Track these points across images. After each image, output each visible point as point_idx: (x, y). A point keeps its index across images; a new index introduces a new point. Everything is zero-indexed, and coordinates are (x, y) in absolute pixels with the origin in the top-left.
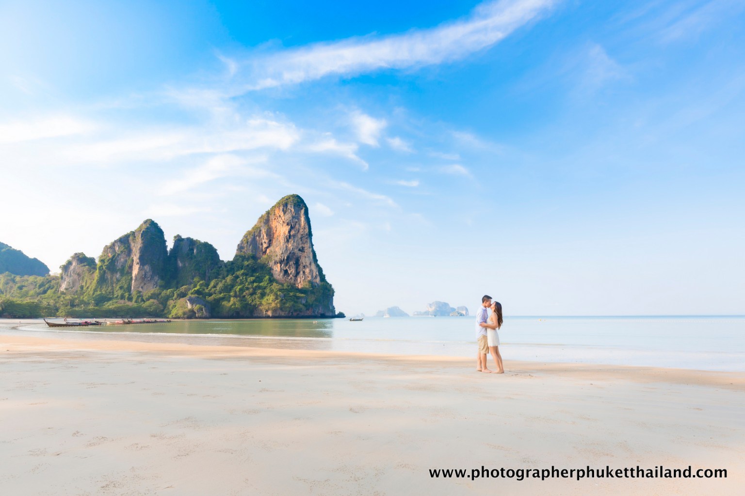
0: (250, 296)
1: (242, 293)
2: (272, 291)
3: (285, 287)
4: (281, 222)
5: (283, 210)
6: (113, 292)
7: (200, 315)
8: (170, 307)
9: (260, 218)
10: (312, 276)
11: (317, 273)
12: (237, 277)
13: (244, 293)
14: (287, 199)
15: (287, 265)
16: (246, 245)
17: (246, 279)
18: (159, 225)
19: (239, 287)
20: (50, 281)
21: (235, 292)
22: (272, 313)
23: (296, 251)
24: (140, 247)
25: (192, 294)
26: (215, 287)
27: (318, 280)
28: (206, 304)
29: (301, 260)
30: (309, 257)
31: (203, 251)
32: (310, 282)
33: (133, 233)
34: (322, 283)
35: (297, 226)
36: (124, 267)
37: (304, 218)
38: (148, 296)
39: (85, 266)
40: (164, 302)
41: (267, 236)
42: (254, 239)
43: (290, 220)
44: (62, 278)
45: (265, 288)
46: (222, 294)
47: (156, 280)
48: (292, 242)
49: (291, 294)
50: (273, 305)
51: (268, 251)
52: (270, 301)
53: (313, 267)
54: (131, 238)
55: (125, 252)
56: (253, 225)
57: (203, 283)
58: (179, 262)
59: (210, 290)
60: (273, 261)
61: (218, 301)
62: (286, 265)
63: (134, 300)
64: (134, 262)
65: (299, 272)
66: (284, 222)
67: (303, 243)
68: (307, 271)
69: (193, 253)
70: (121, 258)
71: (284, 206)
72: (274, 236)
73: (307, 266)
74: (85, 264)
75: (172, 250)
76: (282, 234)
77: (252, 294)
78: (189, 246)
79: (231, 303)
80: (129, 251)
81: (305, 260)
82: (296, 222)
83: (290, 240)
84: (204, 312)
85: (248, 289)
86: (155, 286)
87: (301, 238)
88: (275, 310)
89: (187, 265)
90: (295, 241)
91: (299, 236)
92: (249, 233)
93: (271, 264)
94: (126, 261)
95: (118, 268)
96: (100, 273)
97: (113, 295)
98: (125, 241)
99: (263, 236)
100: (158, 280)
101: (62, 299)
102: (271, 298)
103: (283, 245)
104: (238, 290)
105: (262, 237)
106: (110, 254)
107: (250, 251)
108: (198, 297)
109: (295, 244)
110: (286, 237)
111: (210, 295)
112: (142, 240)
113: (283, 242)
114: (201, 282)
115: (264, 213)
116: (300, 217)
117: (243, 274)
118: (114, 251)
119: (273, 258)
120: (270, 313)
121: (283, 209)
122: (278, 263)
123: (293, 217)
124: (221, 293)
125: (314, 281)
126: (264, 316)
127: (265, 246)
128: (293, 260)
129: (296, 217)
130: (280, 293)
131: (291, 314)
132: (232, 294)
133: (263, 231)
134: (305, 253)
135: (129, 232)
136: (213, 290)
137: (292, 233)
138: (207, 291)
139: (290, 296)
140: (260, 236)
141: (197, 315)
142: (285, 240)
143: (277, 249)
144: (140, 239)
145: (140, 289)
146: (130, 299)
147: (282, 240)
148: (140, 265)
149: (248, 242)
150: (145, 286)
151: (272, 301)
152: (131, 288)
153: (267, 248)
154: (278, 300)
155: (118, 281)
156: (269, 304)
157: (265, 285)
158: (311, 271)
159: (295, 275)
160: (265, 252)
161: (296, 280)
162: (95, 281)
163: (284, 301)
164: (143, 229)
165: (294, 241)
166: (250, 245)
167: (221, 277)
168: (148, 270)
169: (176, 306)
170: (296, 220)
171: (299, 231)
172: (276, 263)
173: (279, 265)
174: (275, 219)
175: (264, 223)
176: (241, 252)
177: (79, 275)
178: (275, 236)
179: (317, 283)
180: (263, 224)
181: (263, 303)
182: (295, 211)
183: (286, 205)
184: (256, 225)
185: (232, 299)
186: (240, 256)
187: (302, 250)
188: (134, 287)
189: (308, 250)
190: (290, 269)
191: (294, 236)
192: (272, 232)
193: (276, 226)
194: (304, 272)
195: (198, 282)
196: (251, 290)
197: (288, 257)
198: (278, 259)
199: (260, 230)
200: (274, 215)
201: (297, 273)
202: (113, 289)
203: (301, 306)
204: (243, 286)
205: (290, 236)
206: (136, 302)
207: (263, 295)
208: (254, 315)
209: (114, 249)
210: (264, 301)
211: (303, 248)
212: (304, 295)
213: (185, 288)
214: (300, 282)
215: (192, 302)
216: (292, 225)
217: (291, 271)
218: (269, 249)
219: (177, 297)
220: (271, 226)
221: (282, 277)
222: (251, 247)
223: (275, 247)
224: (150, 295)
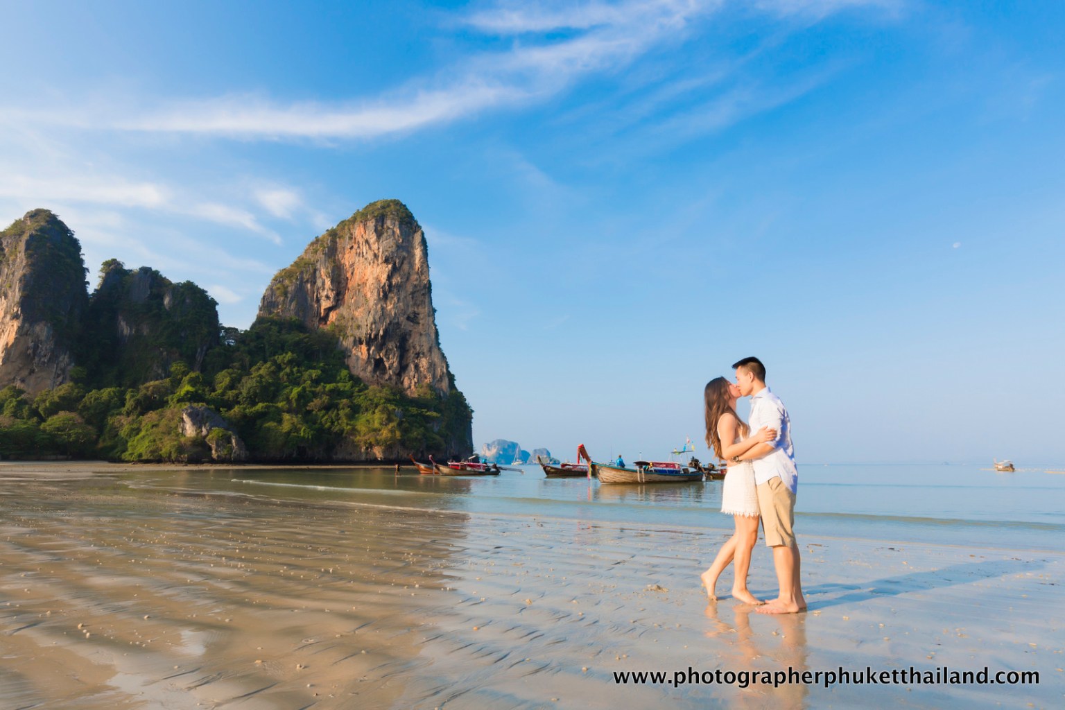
0: (323, 412)
1: (305, 405)
2: (370, 402)
4: (370, 256)
5: (376, 230)
7: (224, 453)
8: (123, 433)
9: (312, 244)
10: (434, 376)
13: (310, 405)
14: (383, 207)
15: (381, 350)
16: (282, 299)
17: (301, 372)
19: (293, 391)
21: (288, 400)
22: (384, 452)
23: (402, 319)
24: (24, 275)
26: (232, 387)
27: (445, 384)
28: (230, 424)
29: (411, 341)
30: (428, 335)
31: (188, 301)
32: (431, 387)
35: (406, 267)
38: (52, 403)
41: (332, 283)
42: (301, 288)
43: (392, 252)
45: (352, 395)
46: (260, 405)
47: (62, 365)
48: (396, 299)
49: (412, 410)
50: (385, 433)
51: (333, 316)
56: (295, 259)
57: (197, 377)
58: (123, 324)
59: (223, 394)
60: (351, 339)
61: (253, 421)
62: (379, 349)
65: (407, 366)
66: (376, 256)
67: (415, 304)
68: (423, 363)
69: (163, 304)
71: (377, 221)
72: (347, 284)
73: (423, 354)
76: (371, 281)
77: (327, 408)
78: (151, 288)
79: (286, 425)
81: (418, 342)
82: (404, 258)
83: (391, 295)
84: (236, 447)
85: (315, 395)
87: (413, 293)
88: (388, 445)
89: (146, 332)
90: (402, 297)
91: (410, 289)
92: (286, 274)
93: (347, 343)
99: (323, 283)
100: (68, 364)
103: (376, 305)
104: (293, 395)
105: (319, 283)
107: (292, 312)
108: (204, 409)
109: (401, 304)
110: (382, 287)
111: (228, 404)
112: (29, 257)
113: (375, 297)
114: (192, 375)
116: (413, 248)
117: (290, 362)
119: (349, 332)
120: (378, 452)
121: (376, 226)
122: (361, 343)
123: (399, 247)
124: (254, 404)
125: (439, 387)
126: (363, 458)
127: (325, 304)
128: (395, 338)
129: (404, 247)
130: (392, 407)
132: (283, 404)
133: (323, 273)
134: (421, 326)
136: (231, 394)
137: (394, 281)
138: (215, 395)
139: (414, 416)
140: (315, 283)
141: (214, 454)
142: (379, 294)
143: (357, 314)
144: (22, 255)
147: (372, 297)
148: (24, 321)
149: (286, 296)
150: (34, 376)
151: (381, 424)
153: (329, 310)
154: (395, 424)
156: (375, 430)
157: (348, 389)
158: (431, 365)
159: (397, 372)
160: (325, 319)
161: (400, 381)
163: (406, 425)
164: (30, 232)
165: (399, 299)
166: (291, 301)
167: (236, 364)
168: (43, 338)
169: (138, 431)
170: (405, 254)
171: (408, 279)
172: (357, 342)
173: (364, 347)
174: (352, 248)
175: (325, 254)
176: (270, 313)
178: (350, 286)
179: (442, 390)
180: (320, 256)
181: (358, 427)
182: (401, 233)
183: (381, 219)
184: (301, 259)
185: (286, 416)
186: (273, 322)
187: (413, 319)
189: (424, 321)
190: (388, 359)
191: (399, 287)
192: (342, 277)
193: (353, 264)
194: (417, 367)
195: (185, 374)
196: (324, 399)
197: (386, 331)
198: (362, 333)
199: (315, 270)
200: (351, 238)
201: (403, 368)
204: (303, 389)
205: (390, 285)
206: (16, 417)
207: (355, 410)
208: (334, 457)
210: (361, 425)
211: (416, 314)
212: (439, 415)
213: (155, 387)
214: (410, 387)
215: (197, 419)
216: (395, 264)
217: (391, 361)
218: (337, 311)
219: (135, 408)
220: (340, 262)
221: (368, 374)
222: (293, 304)
223: (353, 308)
224: (56, 399)
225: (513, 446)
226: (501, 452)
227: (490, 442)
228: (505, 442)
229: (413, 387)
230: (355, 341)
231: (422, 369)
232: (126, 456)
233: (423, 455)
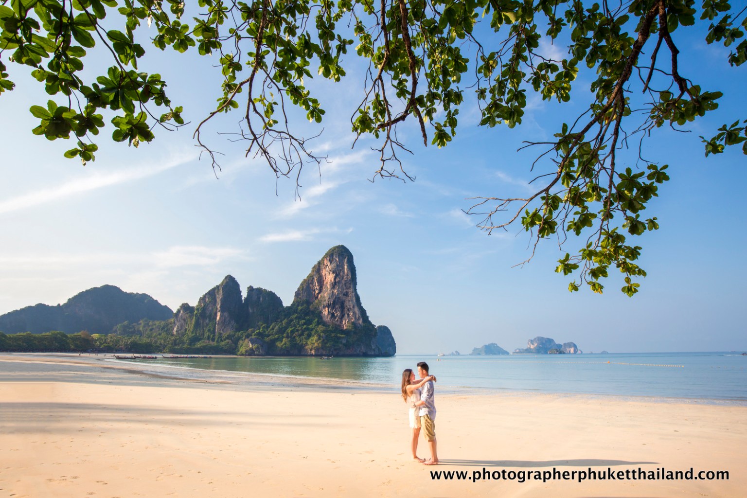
0: (298, 337)
2: (317, 331)
3: (330, 328)
4: (329, 271)
5: (330, 261)
6: (204, 334)
7: (257, 353)
8: (239, 346)
9: (313, 268)
10: (355, 318)
11: (360, 315)
12: (292, 320)
13: (294, 334)
14: (333, 250)
15: (334, 309)
16: (302, 292)
17: (299, 322)
18: (236, 279)
19: (291, 329)
20: (168, 326)
21: (288, 333)
22: (315, 352)
23: (341, 295)
24: (221, 298)
25: (255, 335)
26: (273, 329)
27: (361, 321)
28: (264, 343)
29: (345, 304)
30: (352, 301)
31: (267, 299)
32: (353, 323)
33: (218, 287)
34: (365, 324)
35: (341, 274)
36: (211, 314)
37: (347, 266)
39: (188, 313)
40: (236, 342)
41: (318, 283)
42: (308, 286)
43: (336, 269)
44: (174, 323)
45: (312, 330)
46: (277, 335)
47: (232, 324)
48: (337, 288)
49: (333, 335)
50: (316, 345)
51: (319, 296)
52: (314, 342)
53: (356, 310)
54: (216, 291)
55: (212, 302)
56: (308, 275)
58: (250, 309)
59: (269, 332)
60: (323, 305)
61: (273, 341)
63: (216, 341)
64: (218, 310)
65: (344, 314)
66: (330, 270)
67: (347, 288)
68: (351, 314)
69: (260, 301)
70: (209, 307)
71: (330, 257)
73: (351, 309)
74: (189, 311)
75: (246, 299)
76: (329, 281)
78: (258, 294)
79: (283, 342)
80: (215, 302)
81: (349, 304)
82: (341, 270)
83: (336, 286)
84: (261, 351)
85: (298, 330)
86: (231, 329)
87: (345, 284)
88: (317, 349)
89: (255, 311)
90: (340, 286)
91: (343, 282)
92: (305, 281)
93: (321, 308)
94: (212, 309)
95: (207, 315)
96: (196, 319)
97: (204, 336)
98: (212, 293)
100: (234, 324)
101: (169, 340)
102: (315, 338)
103: (330, 291)
104: (289, 331)
105: (314, 284)
106: (202, 304)
107: (305, 297)
108: (258, 338)
109: (340, 289)
110: (332, 283)
111: (268, 336)
112: (223, 292)
114: (264, 325)
115: (316, 263)
116: (344, 265)
117: (296, 318)
118: (205, 301)
119: (323, 303)
120: (313, 352)
121: (330, 259)
122: (326, 307)
123: (338, 266)
125: (358, 322)
126: (309, 354)
127: (317, 292)
128: (338, 303)
129: (340, 266)
130: (323, 334)
131: (331, 353)
132: (285, 335)
133: (316, 279)
134: (349, 297)
135: (215, 286)
136: (271, 332)
137: (337, 280)
138: (267, 333)
139: (331, 337)
141: (255, 353)
142: (331, 287)
143: (325, 295)
145: (221, 332)
146: (213, 340)
147: (329, 286)
148: (221, 312)
149: (303, 290)
150: (225, 329)
151: (316, 341)
152: (215, 330)
153: (319, 294)
154: (321, 341)
155: (207, 325)
156: (313, 344)
157: (313, 327)
158: (354, 313)
159: (340, 317)
160: (317, 298)
161: (341, 322)
162: (193, 325)
163: (326, 341)
164: (224, 284)
166: (305, 292)
167: (279, 320)
169: (242, 345)
170: (340, 268)
171: (343, 278)
172: (324, 307)
173: (327, 309)
174: (324, 268)
176: (298, 297)
177: (184, 320)
179: (359, 324)
180: (315, 273)
181: (308, 343)
182: (339, 260)
183: (332, 256)
184: (310, 274)
185: (284, 339)
186: (297, 302)
187: (346, 294)
188: (217, 330)
189: (351, 294)
190: (336, 312)
191: (339, 282)
192: (322, 280)
193: (325, 275)
194: (348, 315)
195: (262, 325)
196: (300, 332)
197: (334, 301)
198: (325, 303)
199: (313, 279)
200: (324, 264)
201: (342, 316)
202: (203, 332)
203: (340, 345)
204: (295, 328)
205: (335, 283)
206: (217, 342)
207: (309, 336)
209: (205, 300)
210: (309, 341)
211: (347, 293)
212: (345, 336)
213: (251, 330)
214: (345, 323)
215: (252, 342)
217: (338, 313)
219: (244, 338)
220: (321, 275)
221: (329, 319)
222: (306, 294)
223: (324, 293)
224: (226, 336)
228: (543, 338)
232: (238, 353)
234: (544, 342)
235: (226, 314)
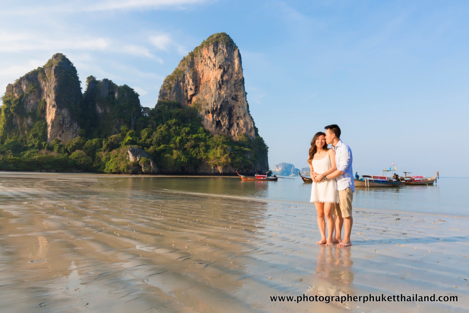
0: (192, 149)
1: (183, 146)
2: (215, 143)
4: (211, 65)
5: (214, 51)
6: (26, 141)
7: (147, 169)
8: (103, 159)
9: (182, 61)
10: (247, 129)
13: (186, 145)
14: (217, 38)
15: (220, 116)
19: (177, 138)
21: (175, 143)
22: (223, 169)
23: (229, 99)
24: (55, 86)
26: (148, 137)
27: (253, 133)
28: (149, 155)
29: (234, 111)
30: (243, 107)
31: (125, 95)
32: (245, 135)
33: (41, 70)
34: (256, 138)
35: (230, 70)
36: (35, 111)
38: (73, 146)
40: (92, 152)
41: (193, 81)
42: (178, 85)
43: (223, 62)
45: (205, 140)
46: (162, 146)
47: (75, 128)
48: (226, 88)
49: (236, 147)
50: (223, 160)
51: (194, 99)
52: (218, 155)
53: (248, 118)
54: (40, 75)
55: (35, 92)
56: (174, 70)
57: (133, 133)
58: (98, 107)
59: (145, 141)
60: (204, 111)
61: (160, 154)
62: (218, 115)
64: (48, 105)
65: (233, 124)
66: (214, 65)
67: (236, 90)
68: (241, 122)
69: (114, 97)
70: (30, 99)
71: (214, 46)
72: (200, 81)
73: (241, 117)
76: (212, 79)
77: (194, 147)
78: (109, 89)
79: (175, 155)
80: (39, 92)
81: (238, 111)
82: (229, 65)
83: (223, 86)
85: (188, 140)
86: (75, 135)
87: (234, 85)
88: (225, 166)
89: (108, 111)
90: (229, 87)
91: (233, 82)
92: (170, 79)
93: (202, 113)
94: (37, 103)
95: (28, 112)
96: (6, 114)
97: (27, 144)
98: (33, 78)
99: (189, 82)
100: (78, 128)
103: (216, 92)
104: (177, 141)
105: (186, 82)
106: (16, 95)
107: (174, 98)
108: (137, 148)
109: (228, 91)
110: (218, 82)
111: (147, 146)
112: (56, 77)
113: (215, 87)
114: (130, 131)
115: (187, 54)
116: (234, 59)
117: (175, 124)
119: (203, 107)
120: (220, 169)
121: (214, 49)
122: (209, 113)
123: (226, 59)
124: (159, 145)
126: (213, 172)
127: (190, 93)
128: (226, 109)
129: (229, 59)
130: (227, 146)
132: (173, 145)
133: (188, 76)
134: (239, 103)
135: (36, 68)
136: (148, 140)
137: (224, 79)
138: (141, 141)
139: (237, 150)
140: (184, 82)
141: (143, 170)
142: (217, 86)
143: (206, 97)
144: (53, 77)
145: (60, 138)
147: (213, 88)
148: (57, 108)
149: (171, 90)
150: (64, 134)
151: (221, 155)
152: (47, 136)
153: (192, 96)
154: (228, 155)
155: (30, 127)
156: (218, 158)
157: (204, 137)
158: (245, 123)
159: (228, 127)
160: (190, 101)
161: (230, 132)
163: (234, 155)
164: (56, 65)
165: (227, 88)
166: (174, 92)
167: (150, 126)
168: (66, 116)
169: (109, 159)
170: (229, 63)
171: (232, 77)
173: (210, 115)
174: (202, 62)
175: (189, 66)
176: (164, 99)
178: (202, 82)
179: (252, 136)
180: (186, 67)
181: (210, 157)
182: (227, 51)
183: (216, 44)
184: (177, 69)
185: (175, 151)
186: (165, 104)
187: (235, 98)
188: (50, 135)
189: (242, 99)
190: (223, 120)
191: (227, 81)
192: (198, 78)
193: (203, 71)
194: (238, 124)
195: (127, 131)
197: (221, 106)
198: (209, 108)
199: (184, 75)
200: (201, 56)
201: (231, 125)
202: (25, 137)
205: (222, 81)
206: (59, 152)
207: (208, 148)
208: (199, 171)
209: (21, 88)
210: (211, 155)
211: (236, 96)
212: (250, 150)
213: (114, 138)
214: (235, 135)
215: (135, 153)
216: (224, 69)
217: (224, 122)
218: (196, 96)
219: (107, 148)
220: (196, 70)
221: (213, 129)
222: (175, 94)
223: (204, 94)
224: (74, 144)
225: (291, 166)
226: (284, 170)
227: (278, 164)
228: (286, 164)
229: (236, 135)
230: (206, 112)
231: (240, 126)
232: (105, 170)
233: (242, 171)
234: (287, 166)
235: (65, 112)
